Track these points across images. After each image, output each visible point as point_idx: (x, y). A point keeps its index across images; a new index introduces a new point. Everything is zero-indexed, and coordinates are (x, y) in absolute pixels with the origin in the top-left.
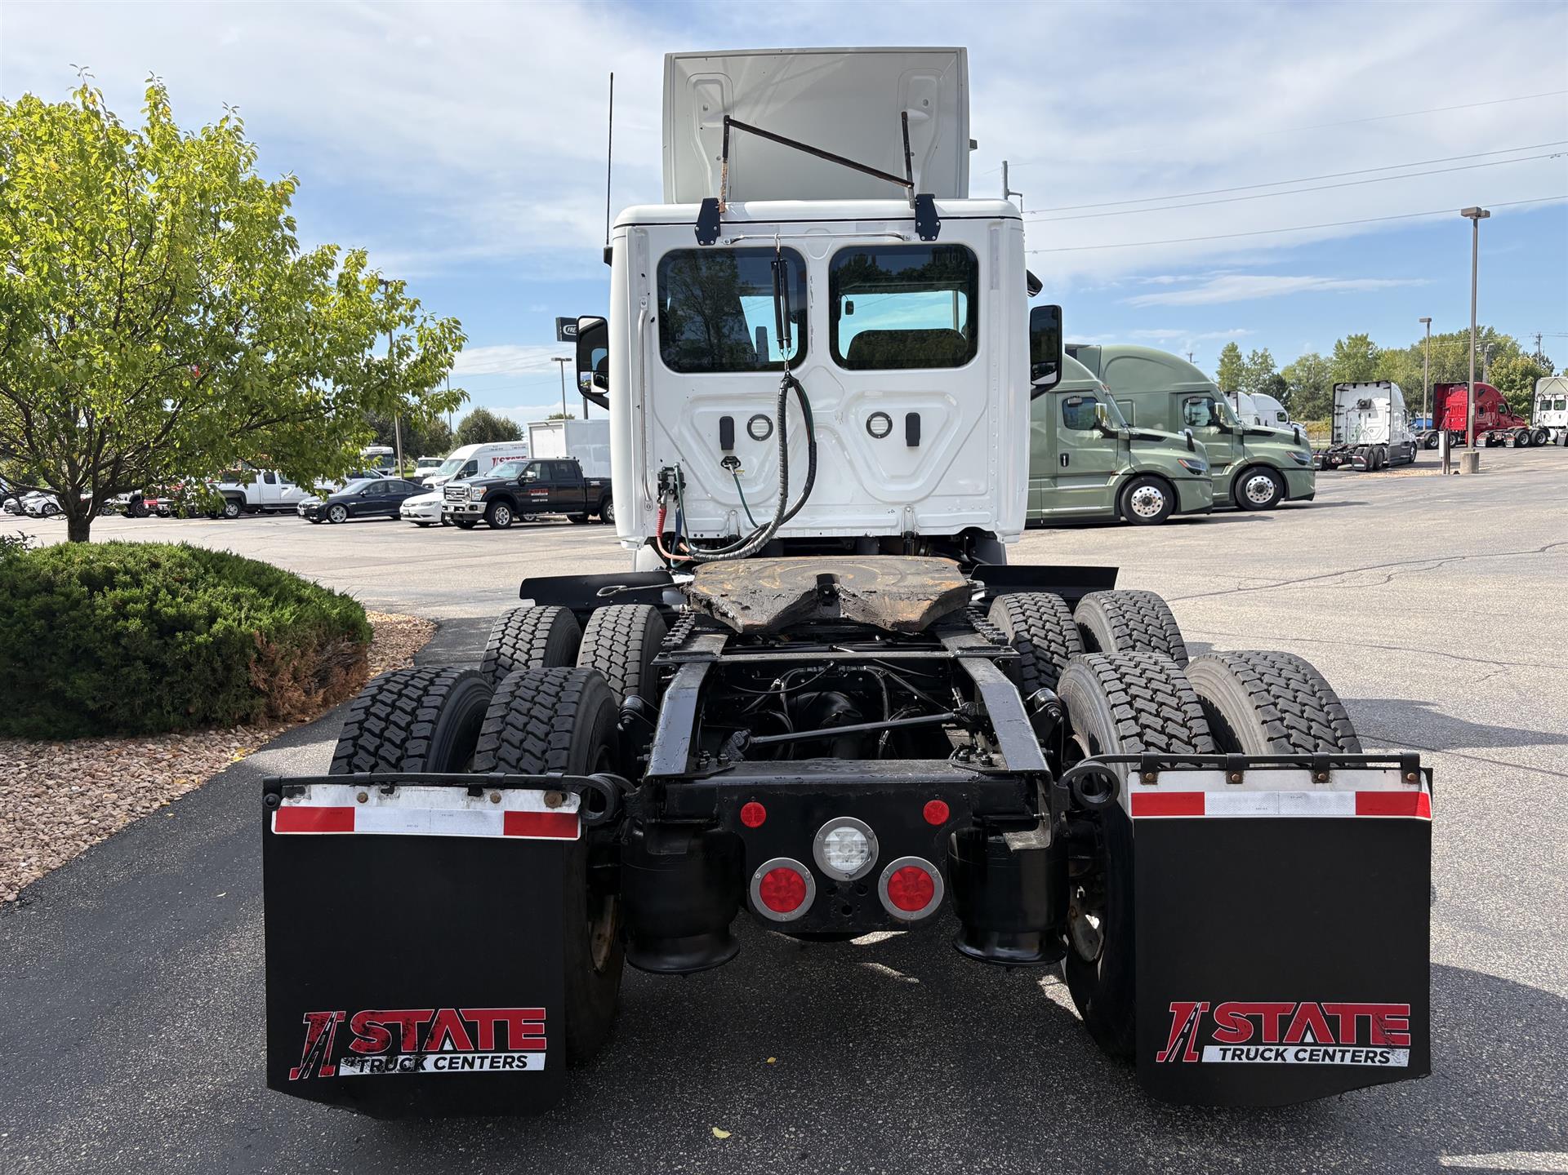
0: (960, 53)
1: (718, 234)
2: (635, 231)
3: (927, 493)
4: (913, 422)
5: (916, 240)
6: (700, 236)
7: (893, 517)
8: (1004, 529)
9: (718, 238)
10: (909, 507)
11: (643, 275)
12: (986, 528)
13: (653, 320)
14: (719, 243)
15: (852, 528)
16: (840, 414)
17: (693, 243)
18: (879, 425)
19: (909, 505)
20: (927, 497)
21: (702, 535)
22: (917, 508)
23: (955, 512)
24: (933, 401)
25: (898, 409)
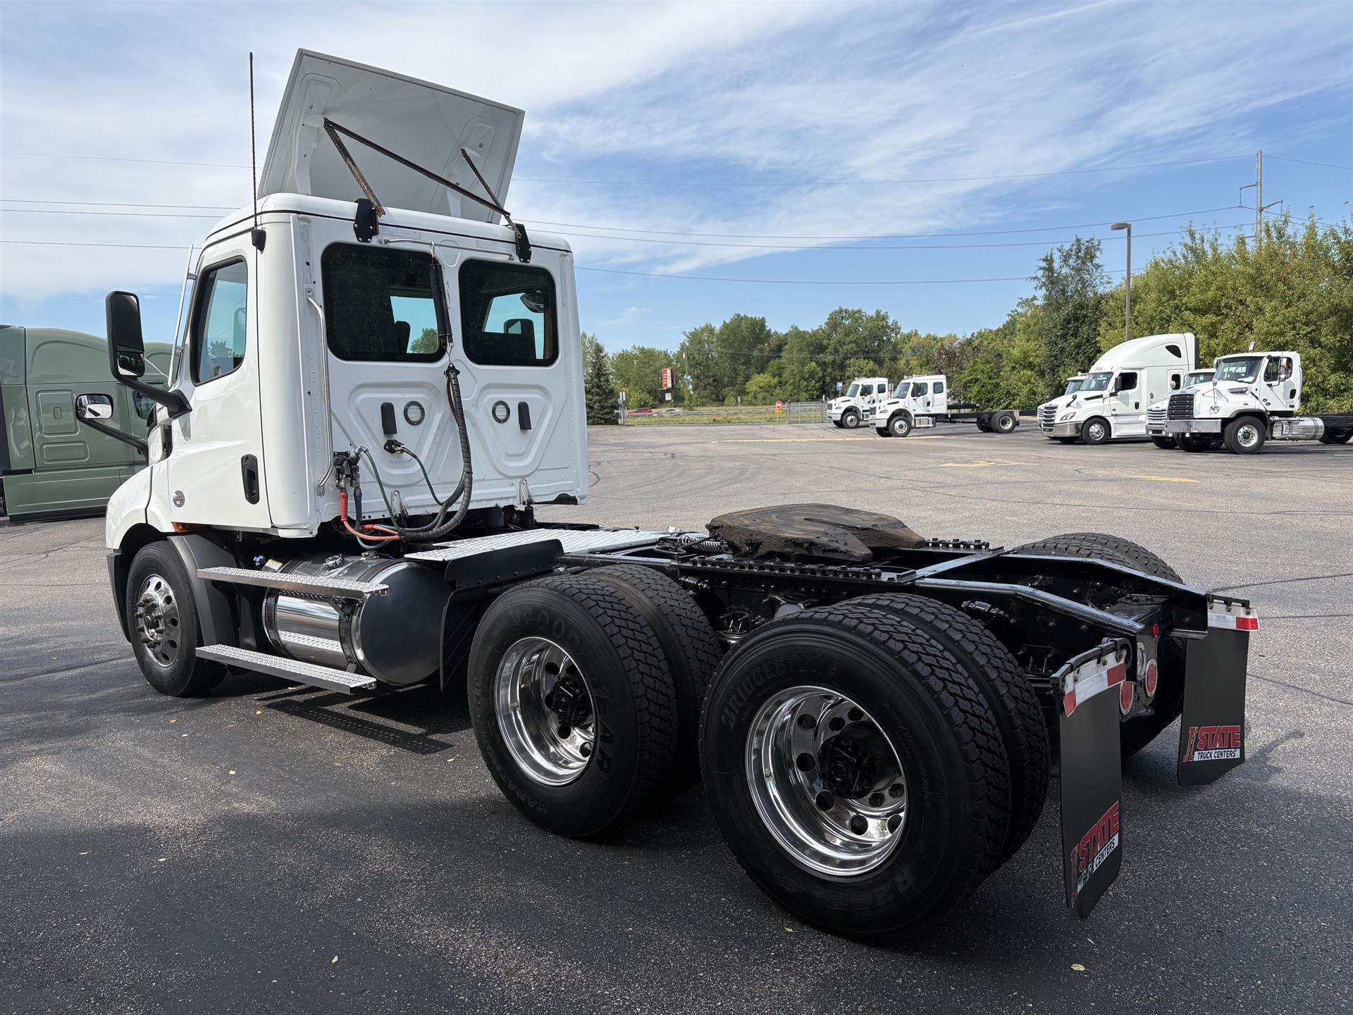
1: (375, 232)
2: (300, 219)
3: (535, 467)
4: (523, 409)
5: (518, 260)
6: (358, 232)
7: (513, 489)
9: (373, 237)
10: (523, 478)
11: (308, 264)
12: (571, 494)
14: (374, 242)
15: (487, 500)
16: (475, 402)
17: (352, 238)
18: (501, 413)
19: (524, 478)
20: (536, 470)
21: (370, 517)
22: (530, 480)
23: (552, 483)
24: (536, 393)
25: (513, 399)
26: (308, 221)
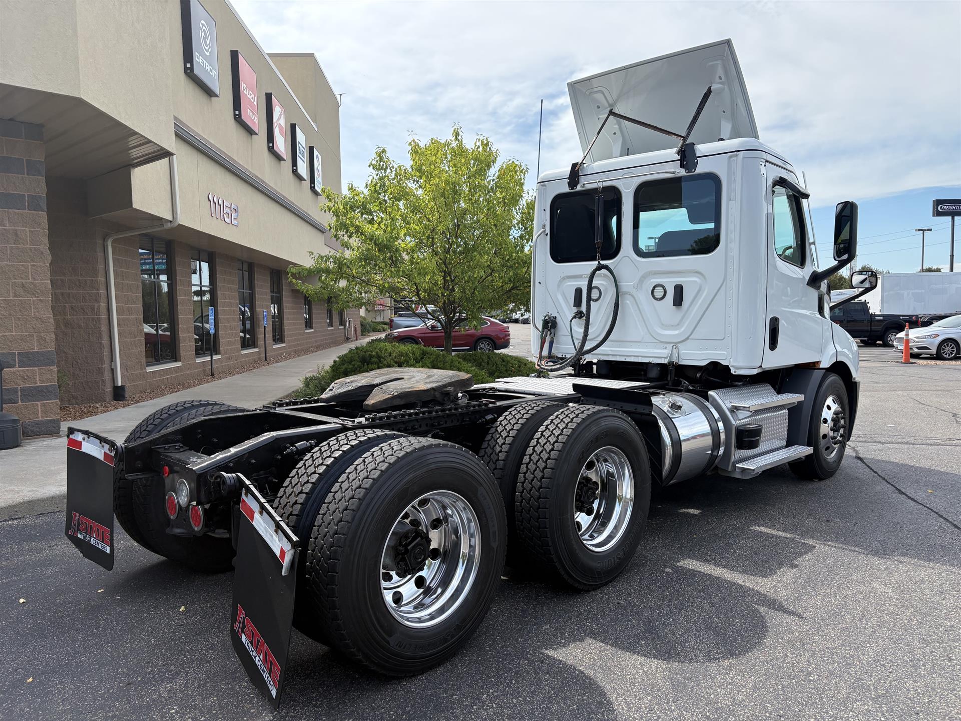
0: (728, 42)
1: (578, 182)
2: (542, 186)
3: (686, 336)
4: (679, 291)
5: (683, 172)
6: (570, 185)
7: (663, 351)
8: (735, 364)
9: (577, 185)
10: (675, 345)
11: (544, 210)
12: (724, 363)
13: (547, 235)
14: (579, 188)
16: (636, 286)
17: (566, 189)
18: (659, 293)
19: (676, 343)
20: (687, 339)
21: (565, 356)
22: (681, 346)
23: (703, 351)
24: (695, 277)
25: (670, 284)
26: (545, 185)
